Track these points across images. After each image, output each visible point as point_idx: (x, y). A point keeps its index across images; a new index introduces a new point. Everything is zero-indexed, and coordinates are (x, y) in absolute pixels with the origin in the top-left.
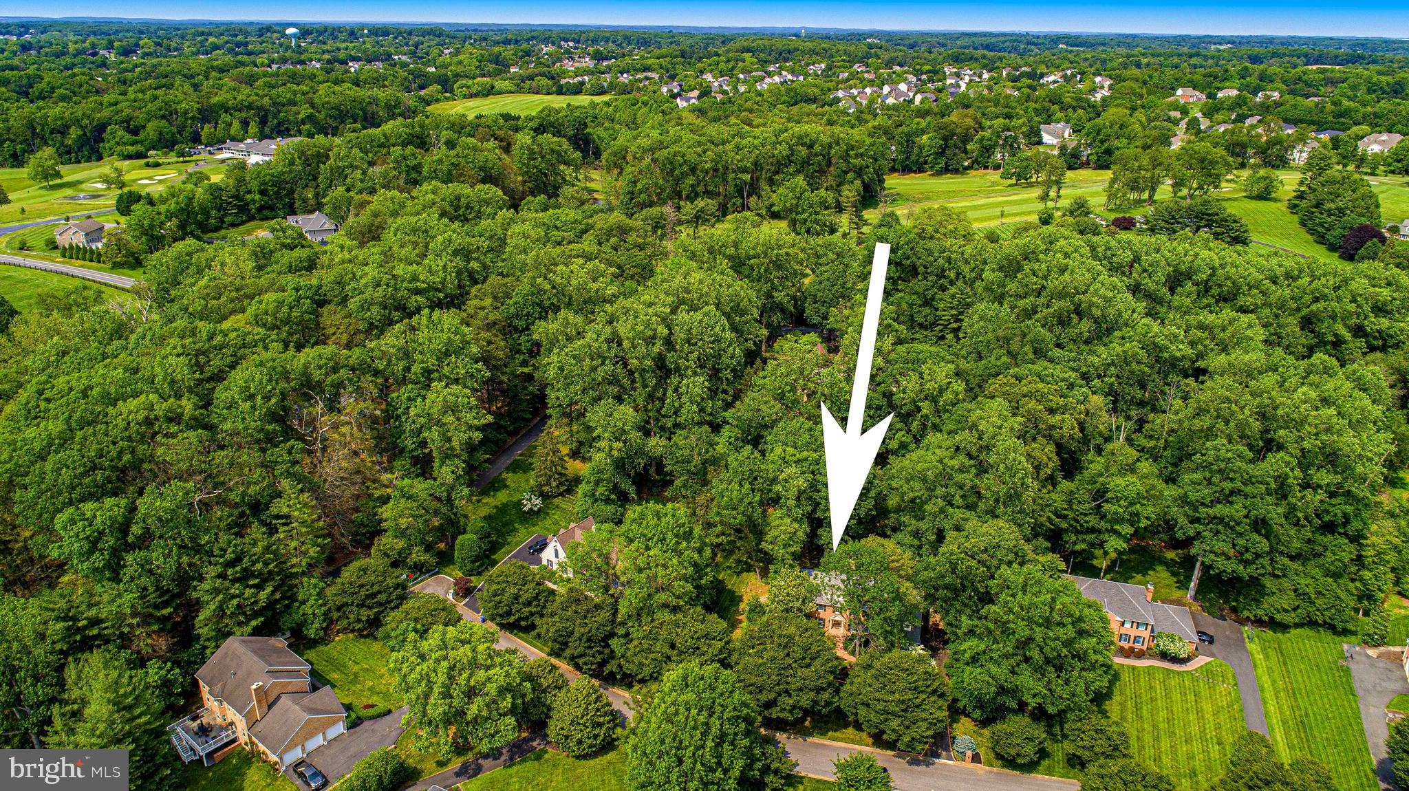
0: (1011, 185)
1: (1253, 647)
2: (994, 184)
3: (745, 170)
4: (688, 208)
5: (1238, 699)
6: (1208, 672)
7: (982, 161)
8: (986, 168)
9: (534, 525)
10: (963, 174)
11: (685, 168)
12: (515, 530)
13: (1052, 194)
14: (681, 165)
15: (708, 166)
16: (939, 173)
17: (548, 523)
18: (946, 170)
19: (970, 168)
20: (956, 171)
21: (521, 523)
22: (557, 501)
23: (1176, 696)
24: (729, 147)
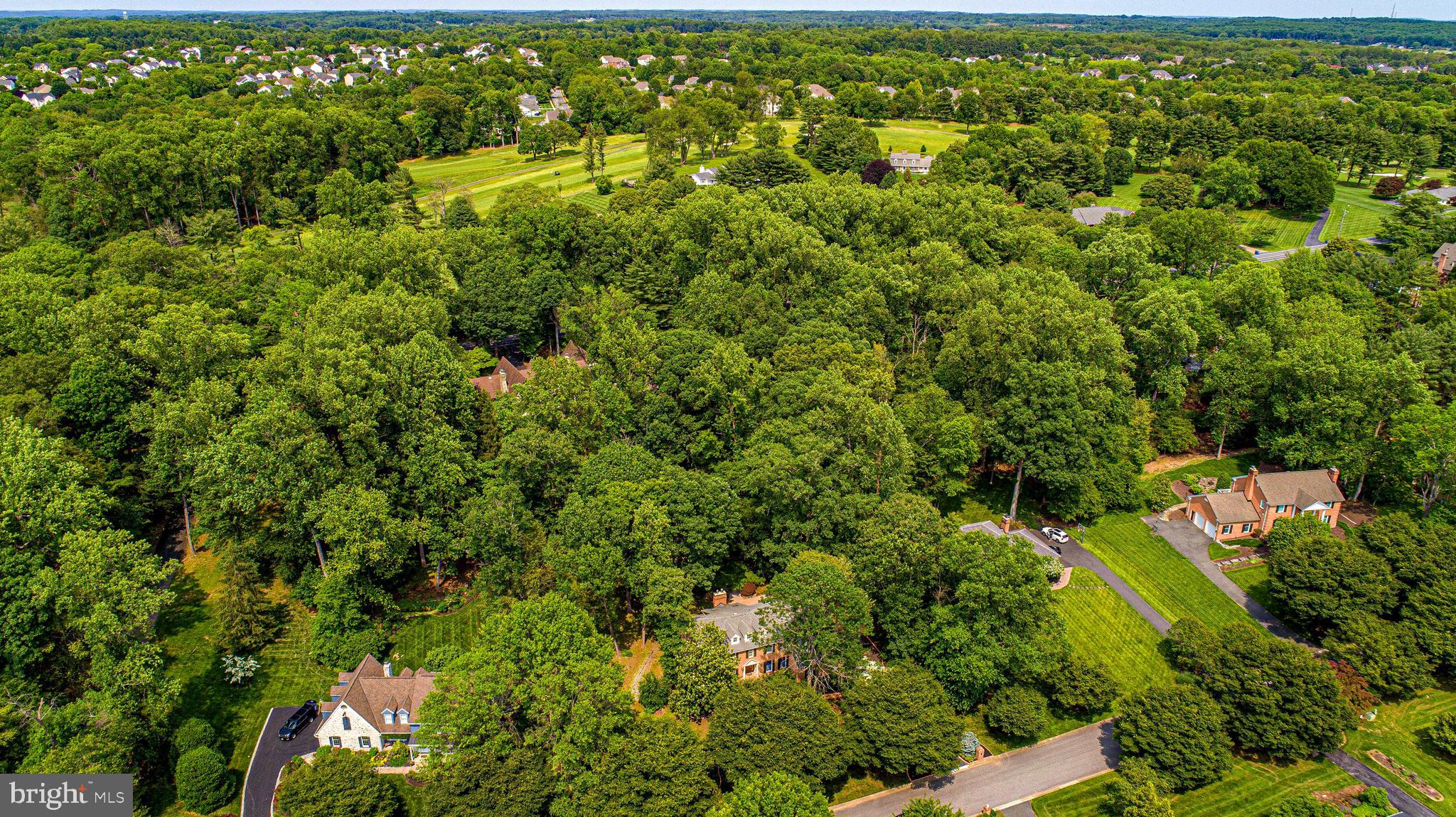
0: (528, 161)
1: (1087, 545)
2: (509, 161)
3: (229, 171)
4: (196, 224)
5: (1118, 597)
6: (1079, 582)
7: (477, 140)
8: (487, 145)
9: (260, 697)
10: (466, 154)
11: (144, 177)
12: (232, 717)
13: (597, 162)
14: (136, 174)
15: (178, 170)
16: (438, 156)
17: (276, 686)
18: (445, 152)
19: (470, 146)
20: (457, 152)
21: (235, 701)
22: (267, 652)
23: (1078, 613)
24: (196, 144)
